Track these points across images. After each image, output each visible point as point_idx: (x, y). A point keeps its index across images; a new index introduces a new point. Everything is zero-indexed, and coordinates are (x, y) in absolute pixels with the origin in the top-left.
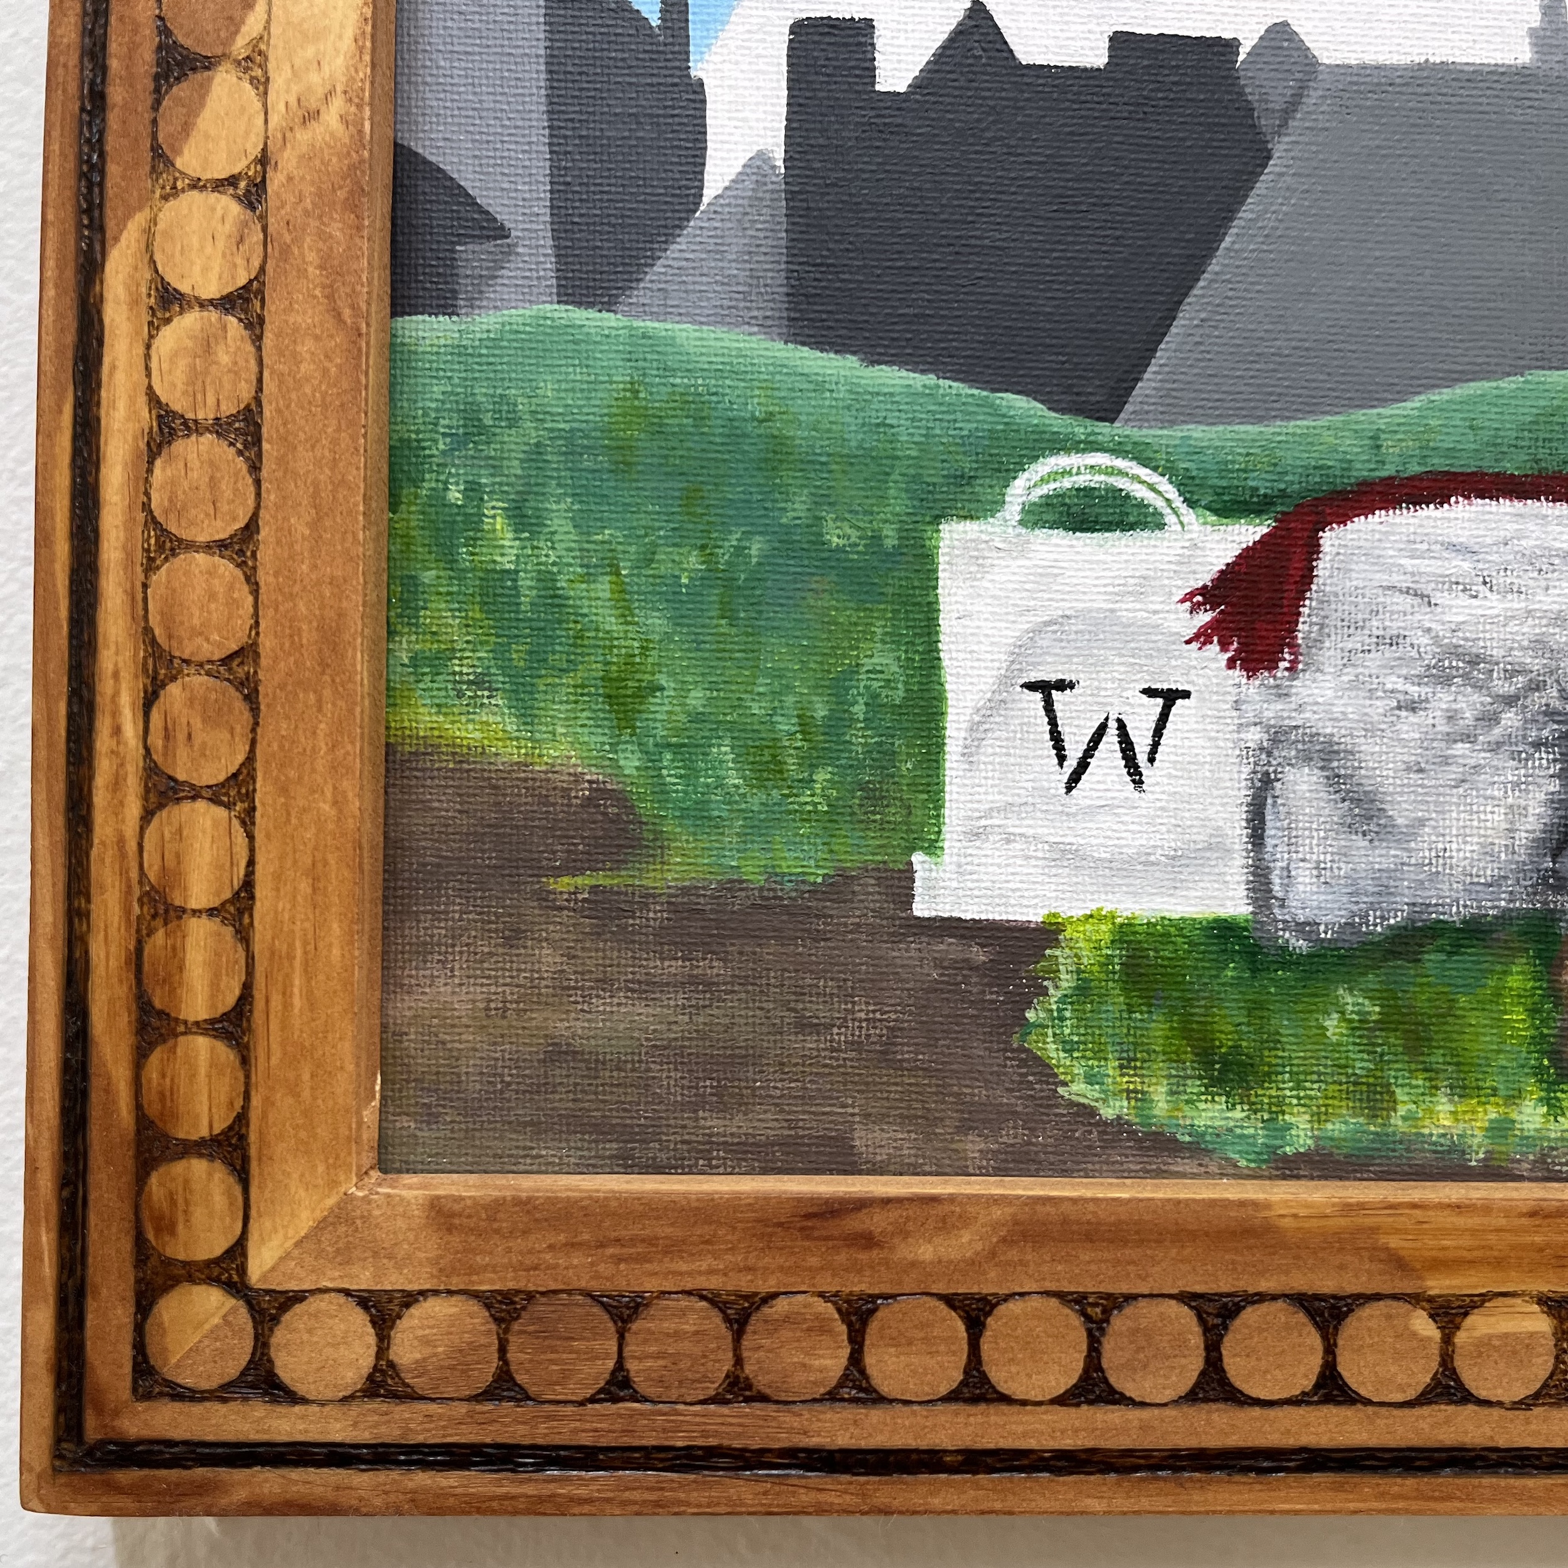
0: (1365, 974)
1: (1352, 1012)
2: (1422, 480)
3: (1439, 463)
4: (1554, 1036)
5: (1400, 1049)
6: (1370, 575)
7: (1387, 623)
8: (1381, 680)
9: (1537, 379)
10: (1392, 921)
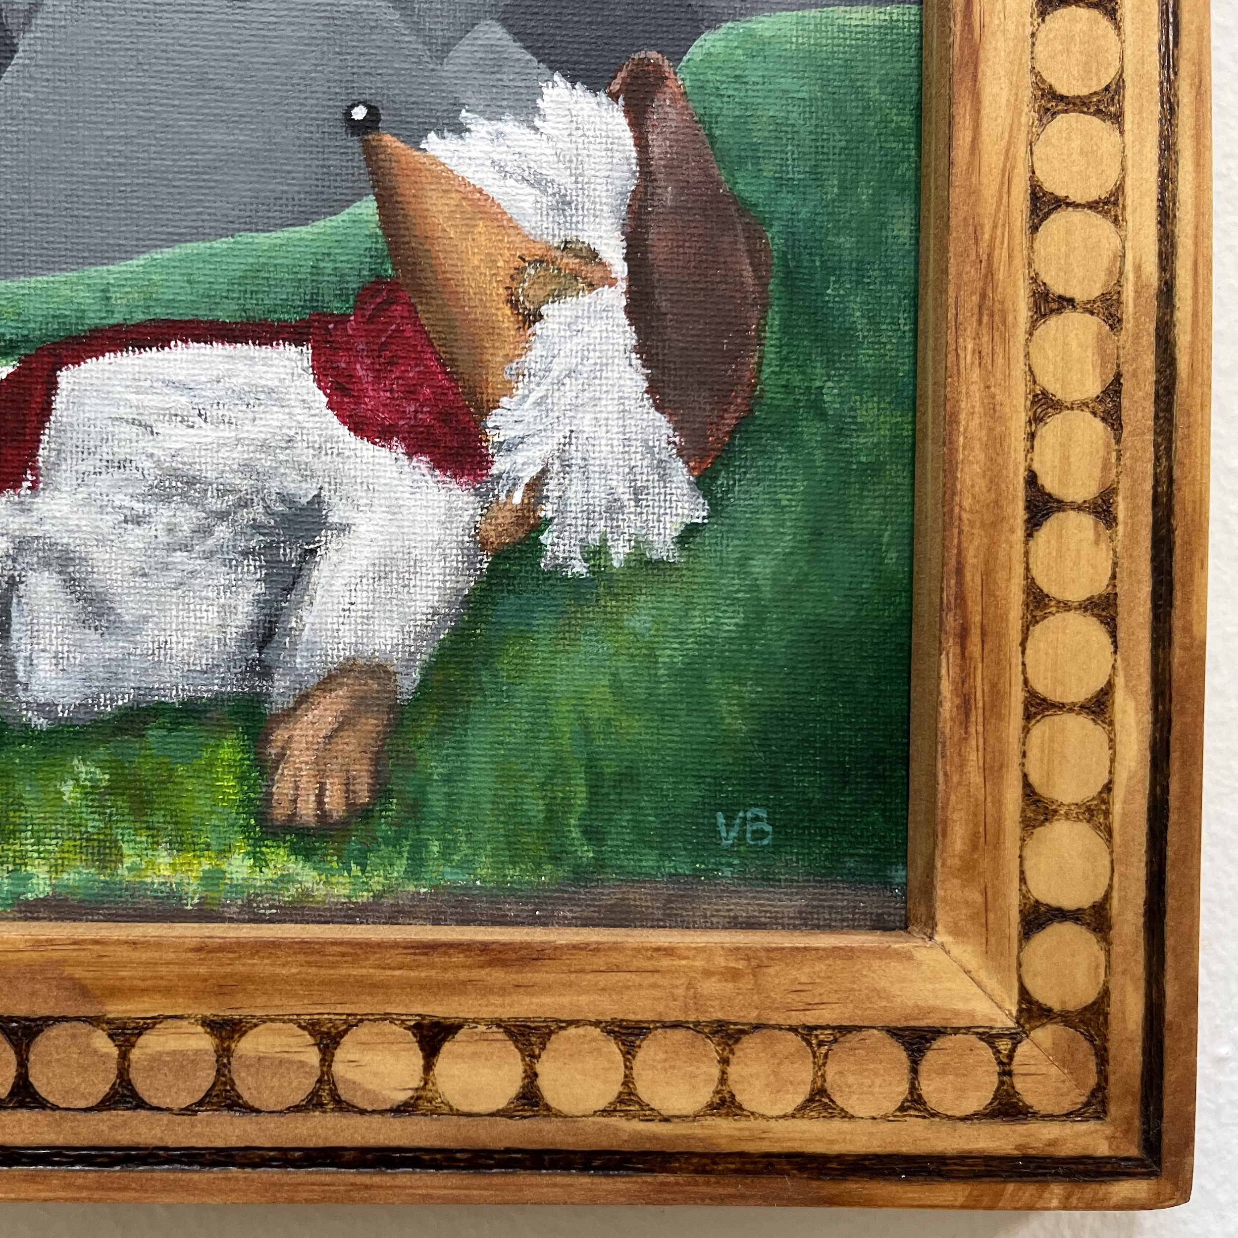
0: (95, 747)
1: (86, 779)
2: (146, 327)
3: (160, 312)
4: (260, 800)
5: (127, 811)
6: (100, 408)
7: (116, 449)
8: (110, 497)
9: (245, 240)
10: (120, 703)
